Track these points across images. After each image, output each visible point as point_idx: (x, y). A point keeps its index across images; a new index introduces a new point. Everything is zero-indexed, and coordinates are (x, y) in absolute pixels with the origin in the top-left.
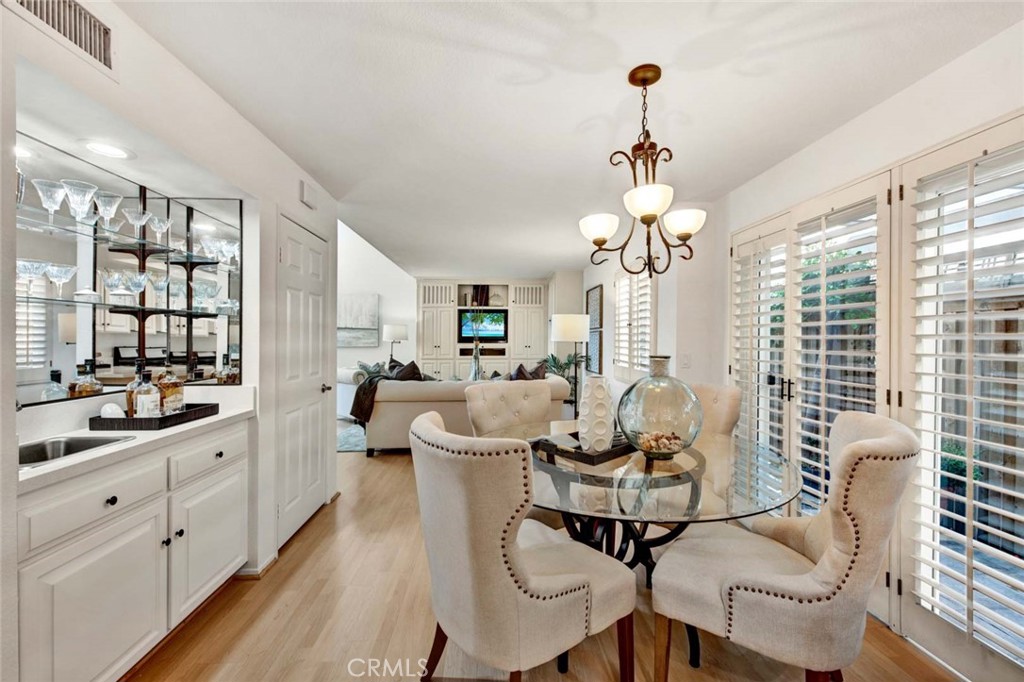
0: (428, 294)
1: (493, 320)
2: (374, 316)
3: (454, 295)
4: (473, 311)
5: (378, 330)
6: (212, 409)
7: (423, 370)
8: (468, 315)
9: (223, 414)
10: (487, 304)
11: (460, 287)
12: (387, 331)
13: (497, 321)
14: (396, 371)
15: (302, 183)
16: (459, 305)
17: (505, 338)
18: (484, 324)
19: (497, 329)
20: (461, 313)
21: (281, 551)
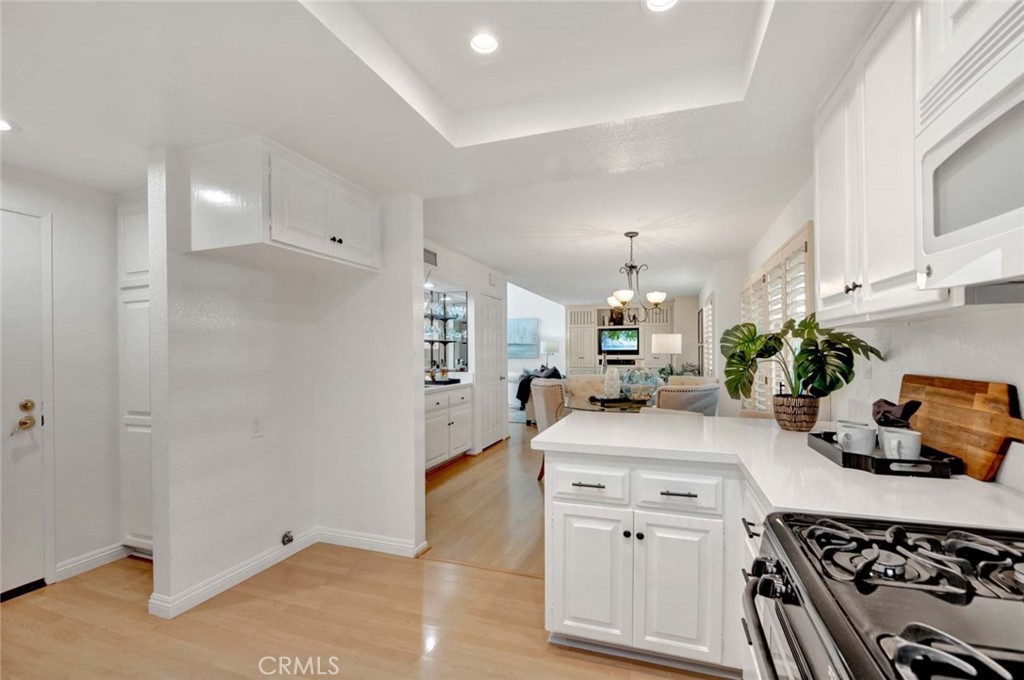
0: (575, 318)
1: (628, 336)
2: (534, 335)
3: (595, 318)
4: (610, 330)
5: (538, 346)
6: (457, 381)
7: (562, 372)
8: (606, 333)
9: (462, 383)
10: (621, 324)
11: (599, 311)
12: (543, 345)
13: (631, 337)
14: (545, 372)
15: (490, 275)
16: (598, 325)
17: (636, 352)
18: (620, 340)
19: (631, 344)
20: (601, 331)
21: (484, 450)
